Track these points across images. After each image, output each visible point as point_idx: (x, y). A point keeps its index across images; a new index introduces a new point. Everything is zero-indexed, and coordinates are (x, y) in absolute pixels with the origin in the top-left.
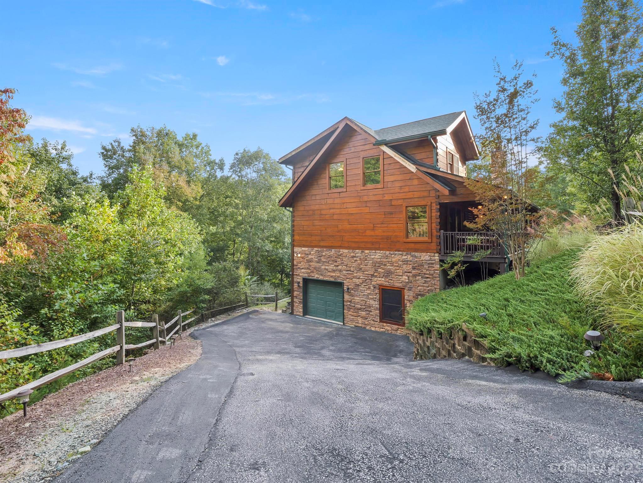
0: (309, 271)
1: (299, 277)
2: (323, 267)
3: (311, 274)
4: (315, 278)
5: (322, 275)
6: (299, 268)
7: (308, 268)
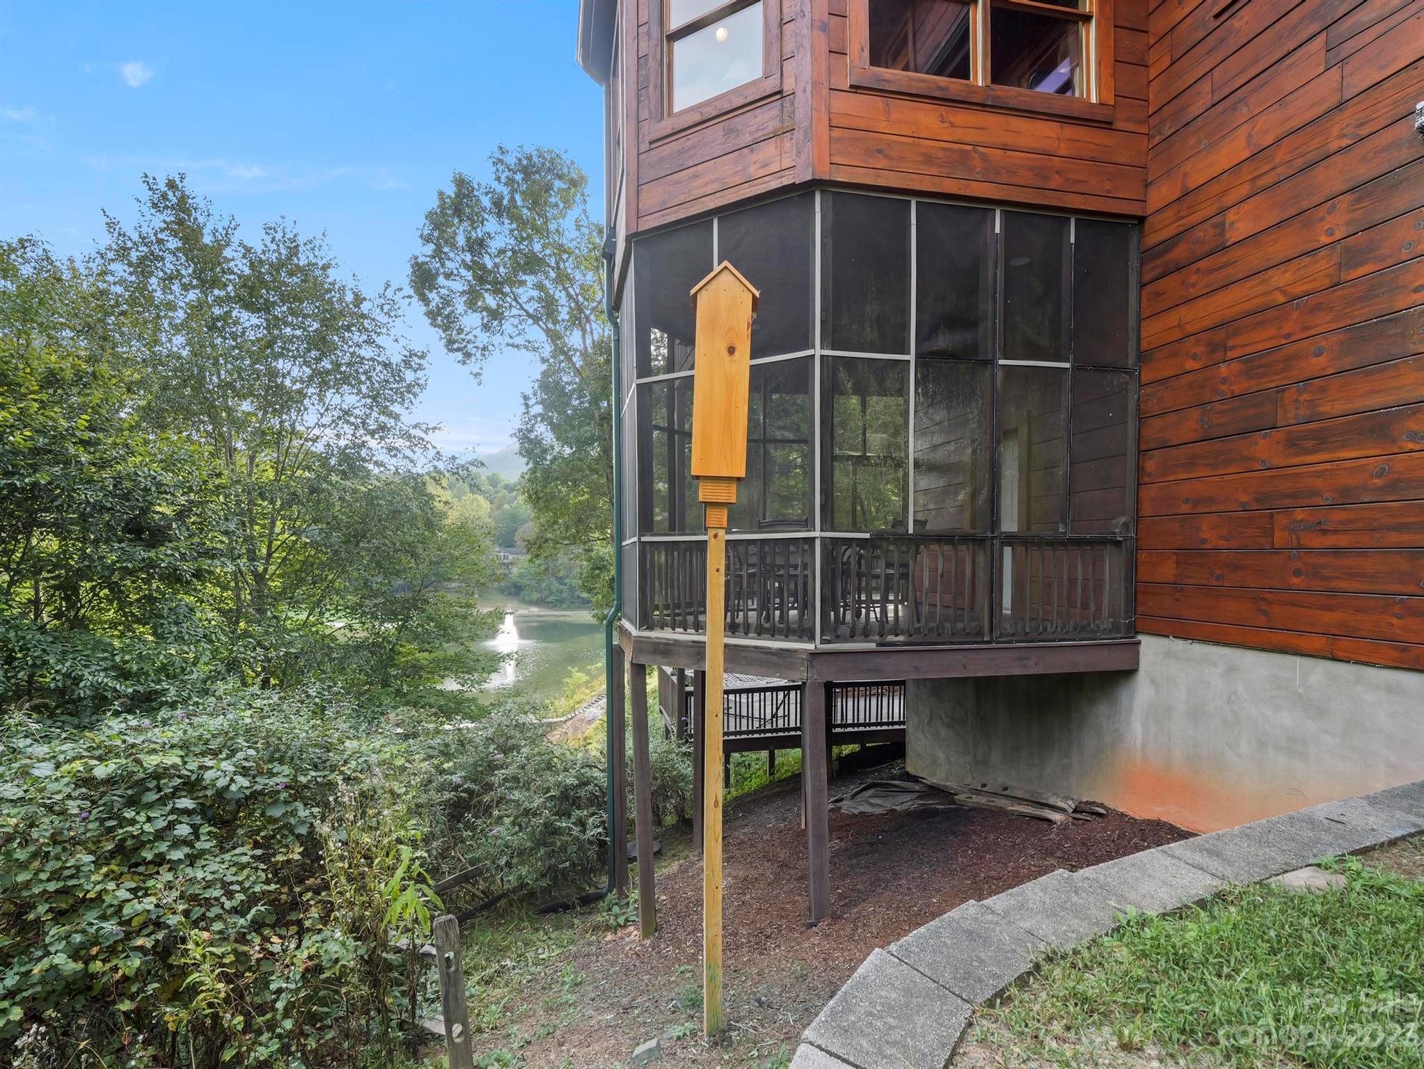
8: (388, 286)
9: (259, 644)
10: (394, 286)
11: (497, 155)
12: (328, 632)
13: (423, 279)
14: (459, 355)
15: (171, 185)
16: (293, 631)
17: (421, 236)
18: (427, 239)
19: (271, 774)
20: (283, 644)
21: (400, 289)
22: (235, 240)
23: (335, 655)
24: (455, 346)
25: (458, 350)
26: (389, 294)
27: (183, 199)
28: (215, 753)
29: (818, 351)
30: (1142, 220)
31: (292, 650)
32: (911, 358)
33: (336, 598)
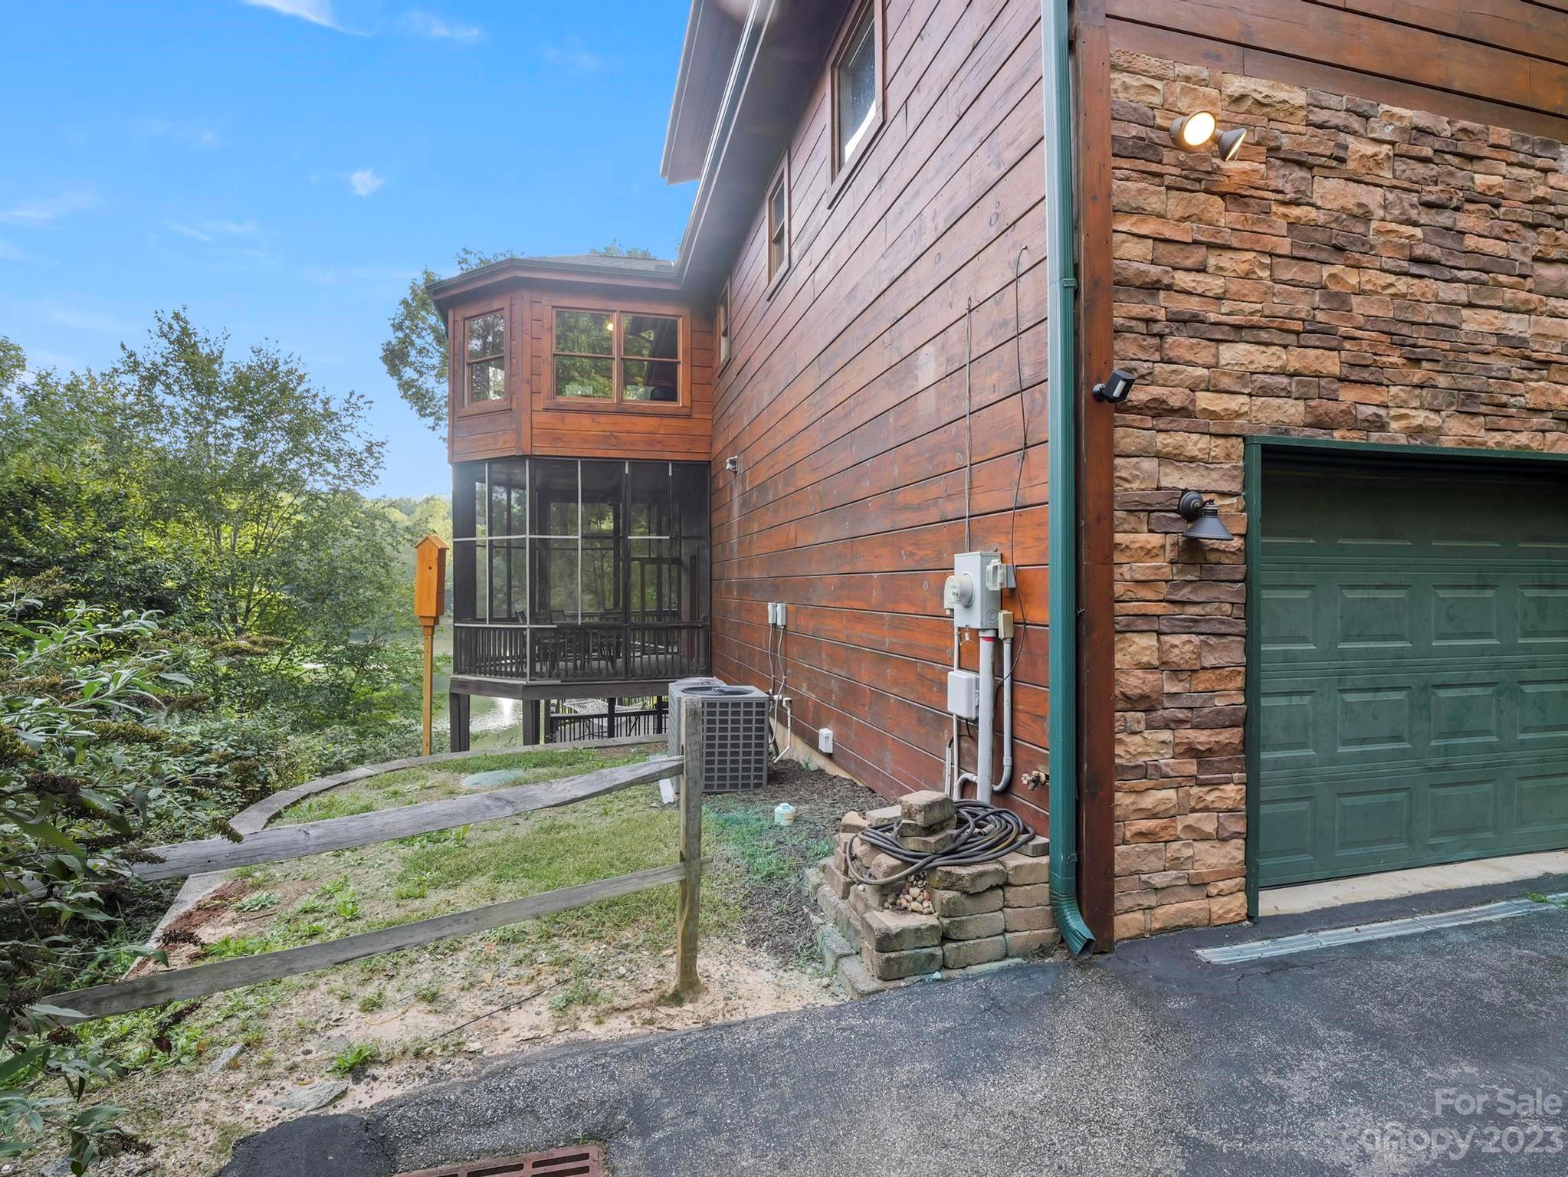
0: (1331, 364)
1: (1196, 444)
2: (1474, 322)
3: (1348, 395)
4: (1395, 436)
5: (1466, 403)
6: (1183, 321)
7: (1311, 333)
8: (352, 394)
9: (239, 684)
10: (357, 394)
11: (462, 254)
12: (296, 674)
13: (395, 358)
14: (430, 421)
15: (177, 317)
16: (265, 674)
17: (393, 325)
18: (398, 327)
19: (245, 749)
20: (257, 685)
21: (362, 396)
22: (226, 358)
23: (300, 694)
24: (428, 412)
25: (431, 414)
26: (353, 400)
27: (185, 331)
28: (217, 738)
29: (527, 536)
30: (710, 462)
31: (263, 689)
32: (579, 537)
33: (302, 646)
